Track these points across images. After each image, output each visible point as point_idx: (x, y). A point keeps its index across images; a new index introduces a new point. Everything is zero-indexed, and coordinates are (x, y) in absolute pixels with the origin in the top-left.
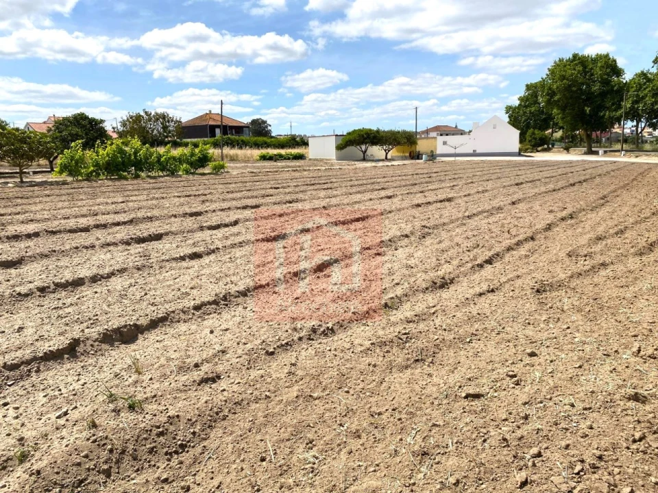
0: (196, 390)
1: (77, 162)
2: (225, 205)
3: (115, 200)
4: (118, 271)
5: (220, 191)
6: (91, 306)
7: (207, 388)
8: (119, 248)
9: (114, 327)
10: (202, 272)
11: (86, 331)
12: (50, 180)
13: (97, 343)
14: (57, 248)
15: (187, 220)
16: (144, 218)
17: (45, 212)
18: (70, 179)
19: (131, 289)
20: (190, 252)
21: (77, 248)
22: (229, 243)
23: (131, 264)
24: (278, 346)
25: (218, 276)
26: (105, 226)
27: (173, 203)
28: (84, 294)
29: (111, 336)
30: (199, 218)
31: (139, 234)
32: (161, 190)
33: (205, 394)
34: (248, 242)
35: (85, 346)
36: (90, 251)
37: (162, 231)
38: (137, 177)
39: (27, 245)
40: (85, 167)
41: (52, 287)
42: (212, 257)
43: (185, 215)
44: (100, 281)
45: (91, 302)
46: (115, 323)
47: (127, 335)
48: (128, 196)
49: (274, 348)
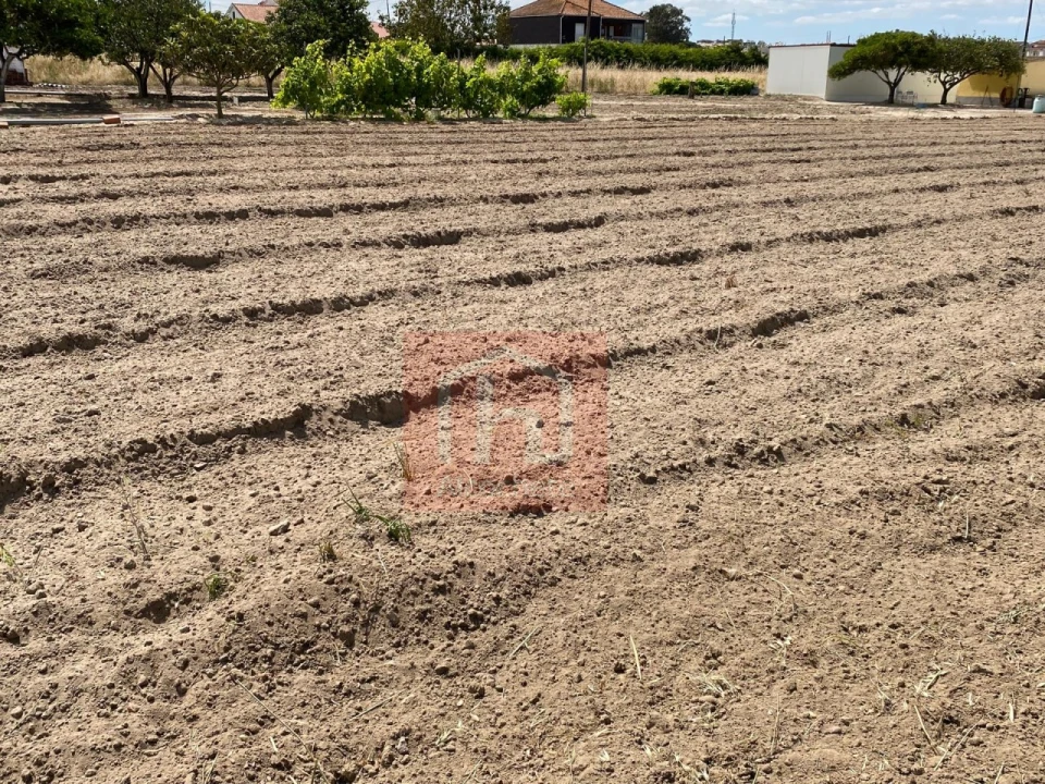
0: (506, 524)
1: (313, 83)
2: (581, 184)
3: (378, 160)
4: (380, 293)
5: (574, 154)
6: (331, 352)
7: (525, 523)
8: (383, 252)
9: (371, 393)
10: (529, 312)
11: (323, 394)
12: (266, 115)
13: (339, 418)
14: (277, 243)
15: (508, 208)
16: (429, 200)
17: (258, 175)
18: (300, 115)
19: (401, 329)
20: (510, 272)
21: (310, 244)
22: (583, 260)
23: (403, 284)
24: (664, 469)
25: (558, 321)
26: (359, 209)
27: (483, 175)
28: (321, 329)
29: (364, 408)
30: (529, 207)
31: (418, 228)
32: (464, 147)
33: (521, 533)
34: (619, 262)
35: (320, 419)
36: (332, 253)
37: (461, 228)
38: (419, 118)
39: (228, 232)
40: (328, 94)
41: (269, 310)
42: (550, 284)
43: (504, 198)
44: (349, 308)
45: (332, 344)
46: (372, 387)
47: (389, 410)
48: (402, 154)
49: (657, 472)
